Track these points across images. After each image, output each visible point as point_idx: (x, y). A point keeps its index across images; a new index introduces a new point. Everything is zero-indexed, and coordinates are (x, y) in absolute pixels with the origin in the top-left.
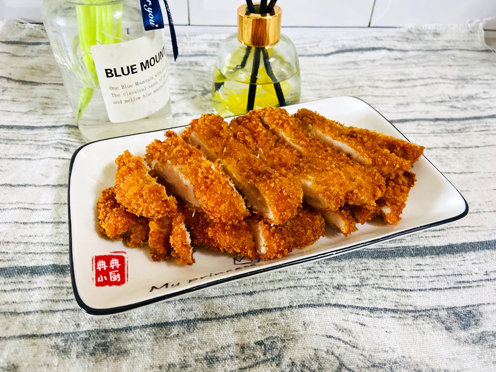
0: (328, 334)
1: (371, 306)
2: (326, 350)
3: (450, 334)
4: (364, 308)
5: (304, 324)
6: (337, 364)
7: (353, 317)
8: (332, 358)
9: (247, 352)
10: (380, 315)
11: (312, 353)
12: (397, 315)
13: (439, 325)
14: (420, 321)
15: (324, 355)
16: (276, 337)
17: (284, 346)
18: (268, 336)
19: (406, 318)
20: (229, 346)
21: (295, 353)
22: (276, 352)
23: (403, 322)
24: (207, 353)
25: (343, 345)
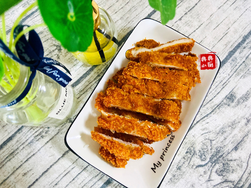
0: (202, 134)
1: (206, 115)
2: (204, 140)
3: (230, 107)
4: (204, 117)
5: (193, 136)
6: (210, 141)
7: (204, 123)
8: (207, 140)
9: (186, 158)
10: (210, 116)
11: (201, 143)
12: (214, 112)
13: (226, 106)
14: (221, 109)
15: (205, 141)
16: (189, 147)
17: (194, 148)
18: (187, 148)
19: (217, 111)
20: (180, 161)
21: (198, 147)
22: (193, 151)
23: (216, 113)
24: (176, 167)
25: (207, 134)
